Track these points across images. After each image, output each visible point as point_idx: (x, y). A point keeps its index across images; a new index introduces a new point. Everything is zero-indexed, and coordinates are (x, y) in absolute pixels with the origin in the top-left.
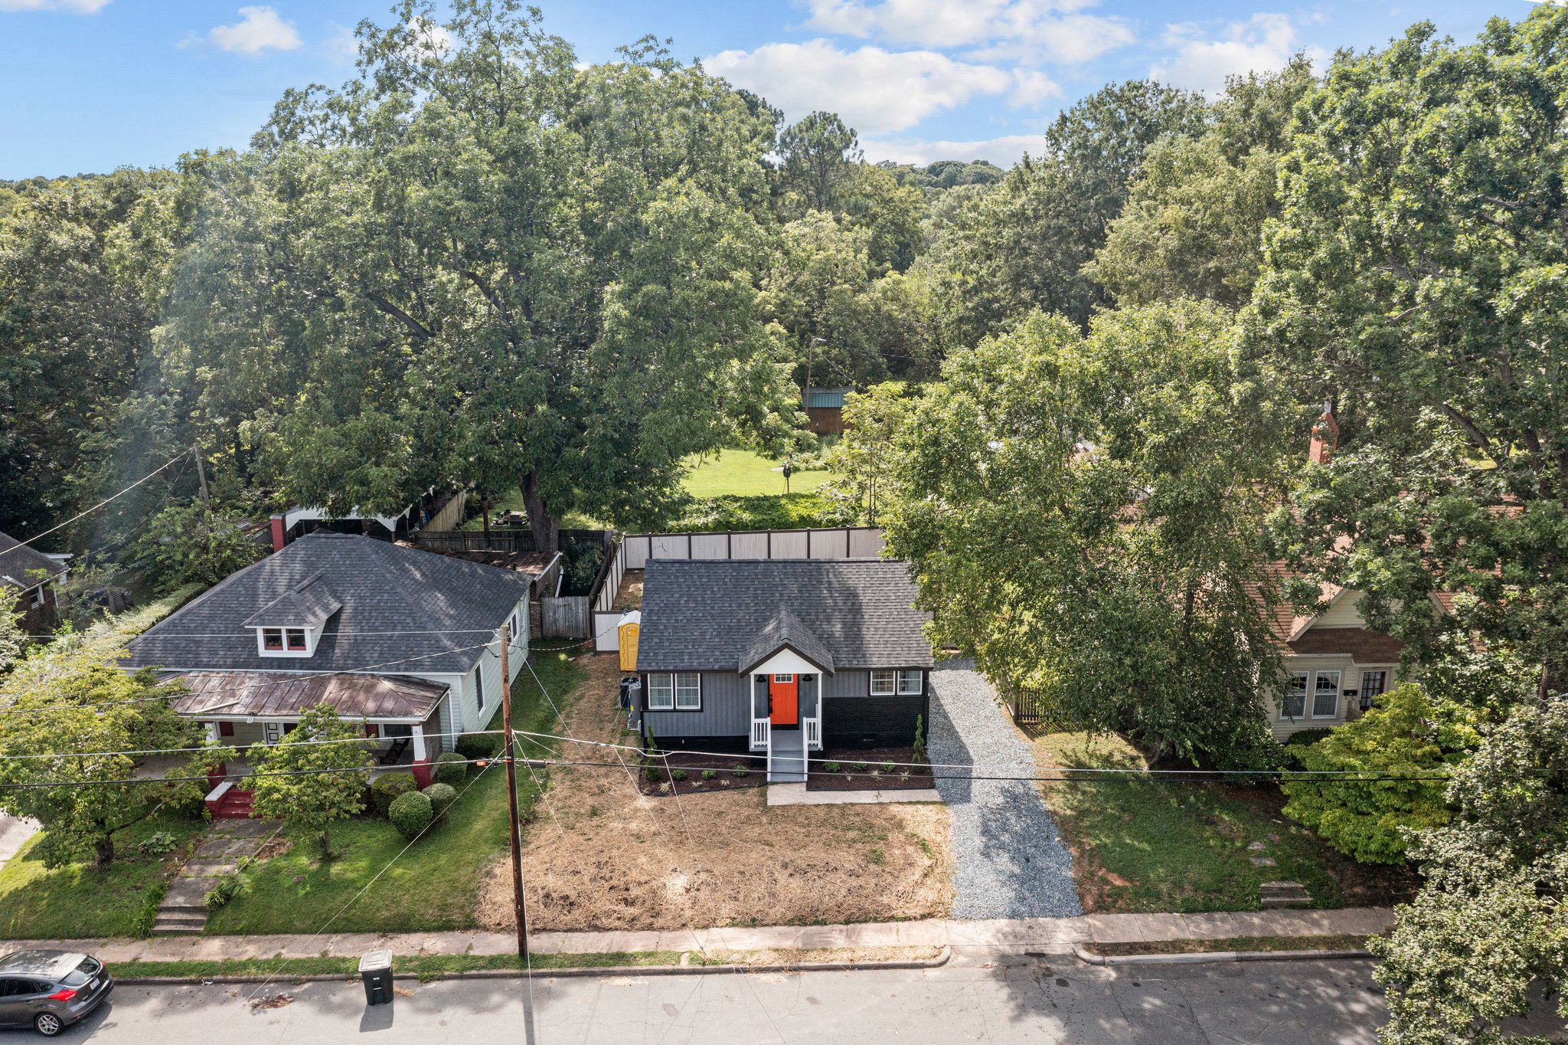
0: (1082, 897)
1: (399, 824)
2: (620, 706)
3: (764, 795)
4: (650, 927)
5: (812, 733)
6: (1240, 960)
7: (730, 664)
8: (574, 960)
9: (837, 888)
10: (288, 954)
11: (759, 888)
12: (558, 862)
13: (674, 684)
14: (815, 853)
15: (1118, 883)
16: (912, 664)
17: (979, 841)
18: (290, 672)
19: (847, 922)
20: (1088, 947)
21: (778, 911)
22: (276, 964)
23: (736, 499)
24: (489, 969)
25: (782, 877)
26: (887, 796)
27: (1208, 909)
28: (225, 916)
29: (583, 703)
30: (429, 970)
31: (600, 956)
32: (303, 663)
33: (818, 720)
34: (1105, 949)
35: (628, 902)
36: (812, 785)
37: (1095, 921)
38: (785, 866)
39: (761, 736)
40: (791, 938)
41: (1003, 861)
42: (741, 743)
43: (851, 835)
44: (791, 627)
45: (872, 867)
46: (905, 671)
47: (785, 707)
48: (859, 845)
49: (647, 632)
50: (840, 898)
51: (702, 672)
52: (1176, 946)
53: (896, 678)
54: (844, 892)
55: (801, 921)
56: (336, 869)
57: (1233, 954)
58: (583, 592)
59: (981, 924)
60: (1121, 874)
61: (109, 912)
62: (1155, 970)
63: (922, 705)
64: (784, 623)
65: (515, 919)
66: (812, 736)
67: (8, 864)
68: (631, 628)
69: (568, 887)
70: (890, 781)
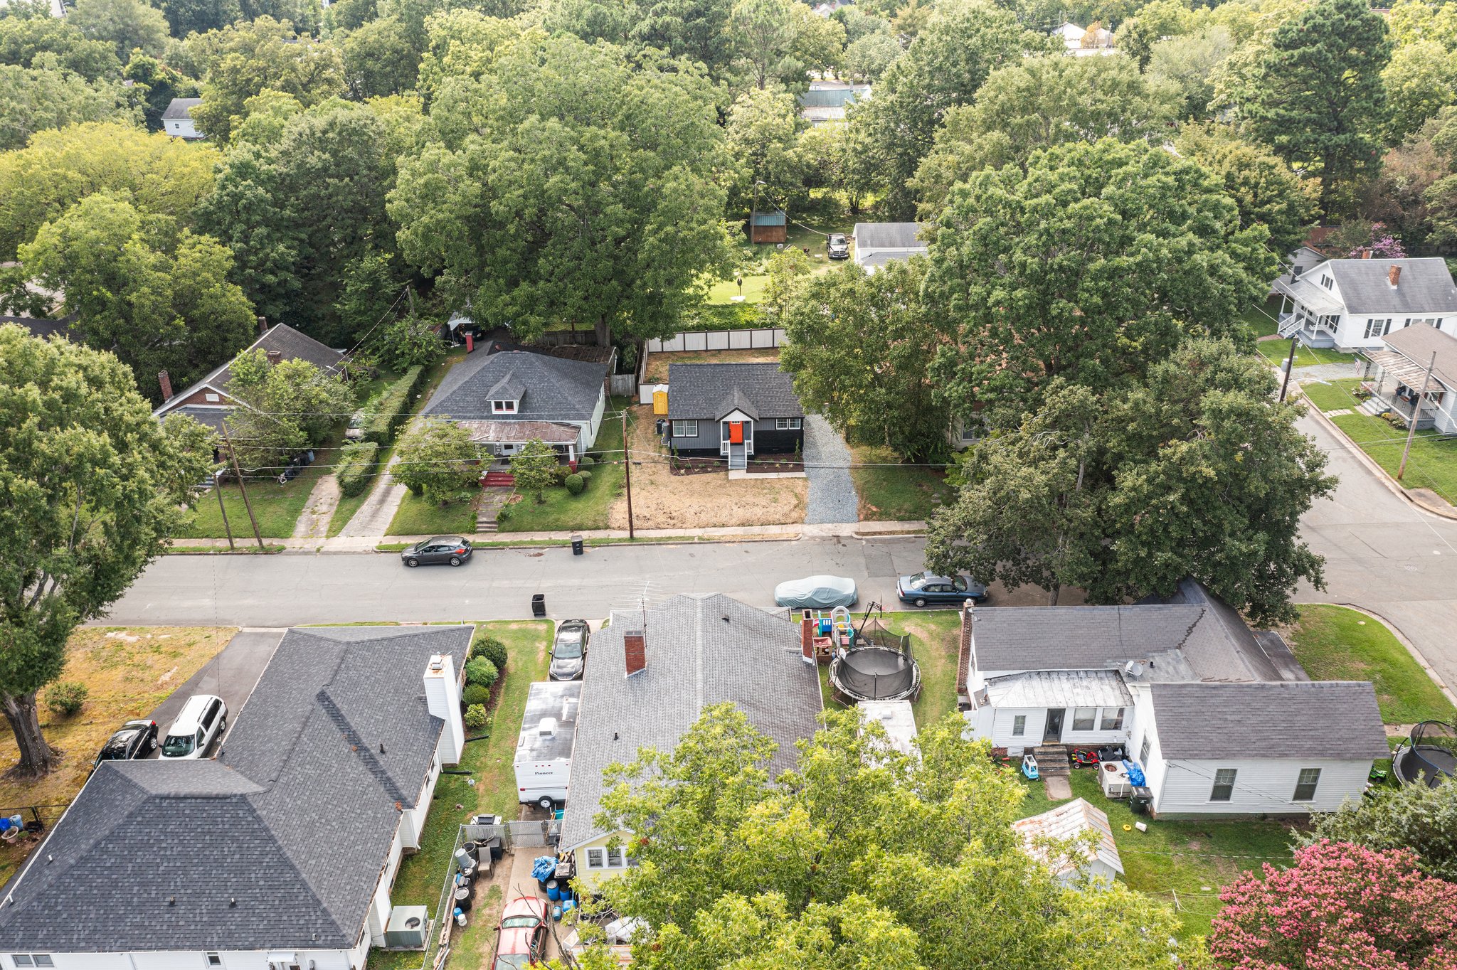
0: (859, 515)
1: (570, 488)
2: (658, 433)
3: (727, 475)
4: (681, 527)
5: (749, 447)
6: (915, 537)
7: (709, 416)
8: (652, 539)
9: (759, 512)
10: (535, 539)
11: (726, 512)
13: (685, 425)
14: (749, 499)
15: (876, 511)
16: (796, 416)
17: (820, 494)
18: (509, 421)
19: (762, 525)
20: (857, 533)
21: (734, 521)
22: (532, 542)
24: (619, 543)
25: (735, 508)
26: (782, 475)
27: (909, 519)
28: (506, 524)
29: (639, 432)
30: (595, 544)
31: (662, 538)
33: (752, 441)
34: (863, 534)
35: (672, 518)
36: (748, 471)
37: (862, 524)
38: (736, 504)
39: (726, 448)
40: (740, 531)
41: (829, 502)
42: (715, 452)
43: (765, 491)
44: (739, 399)
45: (773, 504)
46: (793, 419)
47: (737, 435)
48: (768, 495)
49: (671, 398)
50: (759, 516)
51: (699, 420)
52: (891, 533)
53: (788, 422)
54: (761, 514)
55: (743, 525)
56: (545, 506)
57: (913, 535)
59: (816, 525)
60: (877, 506)
61: (456, 524)
62: (883, 541)
63: (800, 434)
64: (737, 397)
65: (627, 525)
66: (749, 448)
67: (400, 506)
68: (660, 393)
69: (646, 513)
70: (784, 469)
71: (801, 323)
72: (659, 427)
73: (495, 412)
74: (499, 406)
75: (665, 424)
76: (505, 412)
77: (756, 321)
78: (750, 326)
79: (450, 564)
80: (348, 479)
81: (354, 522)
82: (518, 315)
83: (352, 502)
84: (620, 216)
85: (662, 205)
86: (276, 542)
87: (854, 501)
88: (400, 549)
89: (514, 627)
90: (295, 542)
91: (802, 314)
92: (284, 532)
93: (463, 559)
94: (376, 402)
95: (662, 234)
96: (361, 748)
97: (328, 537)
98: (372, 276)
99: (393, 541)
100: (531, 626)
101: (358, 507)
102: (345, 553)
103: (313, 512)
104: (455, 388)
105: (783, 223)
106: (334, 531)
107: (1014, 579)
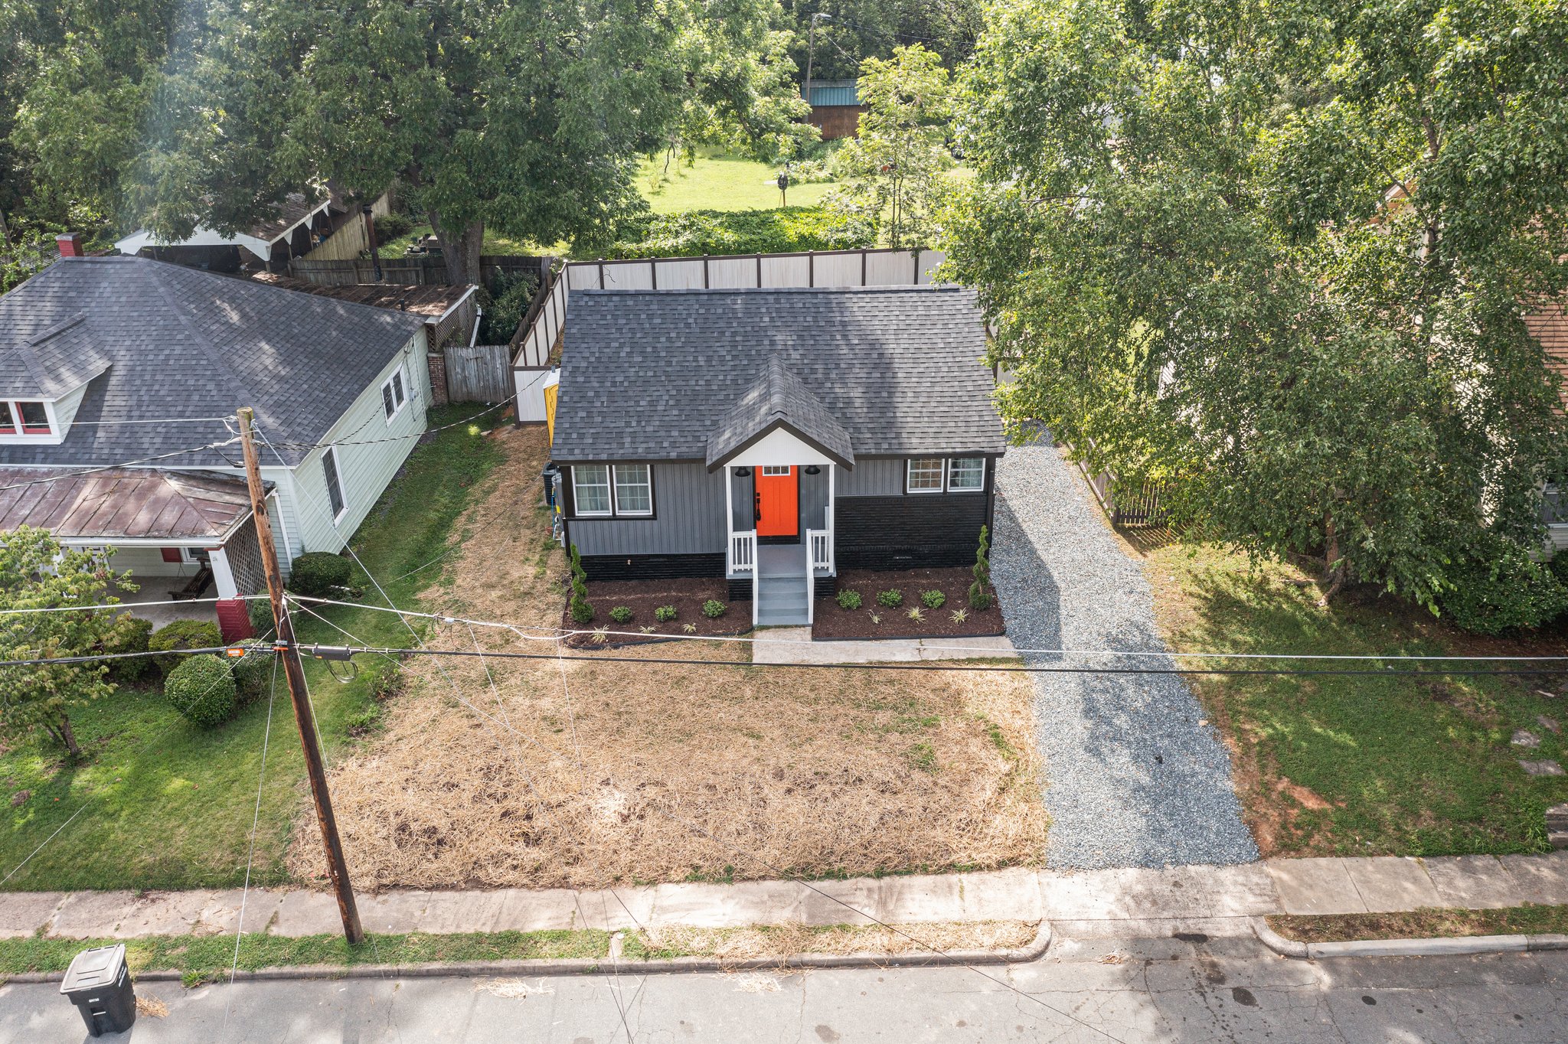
0: (1254, 828)
1: (181, 707)
2: (544, 503)
3: (747, 648)
4: (564, 883)
5: (819, 551)
6: (1532, 949)
7: (693, 450)
8: (435, 946)
11: (739, 815)
12: (426, 766)
13: (610, 480)
14: (827, 752)
15: (1312, 804)
16: (973, 448)
17: (1080, 727)
18: (28, 467)
19: (880, 874)
20: (1278, 923)
21: (769, 853)
23: (715, 215)
24: (297, 965)
25: (774, 793)
29: (493, 500)
30: (200, 965)
31: (478, 938)
32: (47, 453)
33: (829, 533)
34: (1309, 928)
35: (531, 840)
36: (817, 636)
37: (1280, 870)
38: (779, 775)
39: (743, 556)
40: (789, 905)
41: (1122, 761)
42: (713, 564)
43: (883, 717)
44: (787, 393)
45: (918, 776)
46: (960, 457)
47: (779, 511)
48: (894, 737)
49: (568, 392)
50: (867, 834)
51: (653, 463)
52: (1420, 922)
53: (945, 468)
54: (873, 820)
55: (803, 872)
57: (1519, 940)
58: (503, 340)
59: (1096, 878)
63: (986, 502)
66: (820, 556)
72: (548, 484)
75: (559, 478)
76: (19, 437)
77: (821, 233)
78: (809, 246)
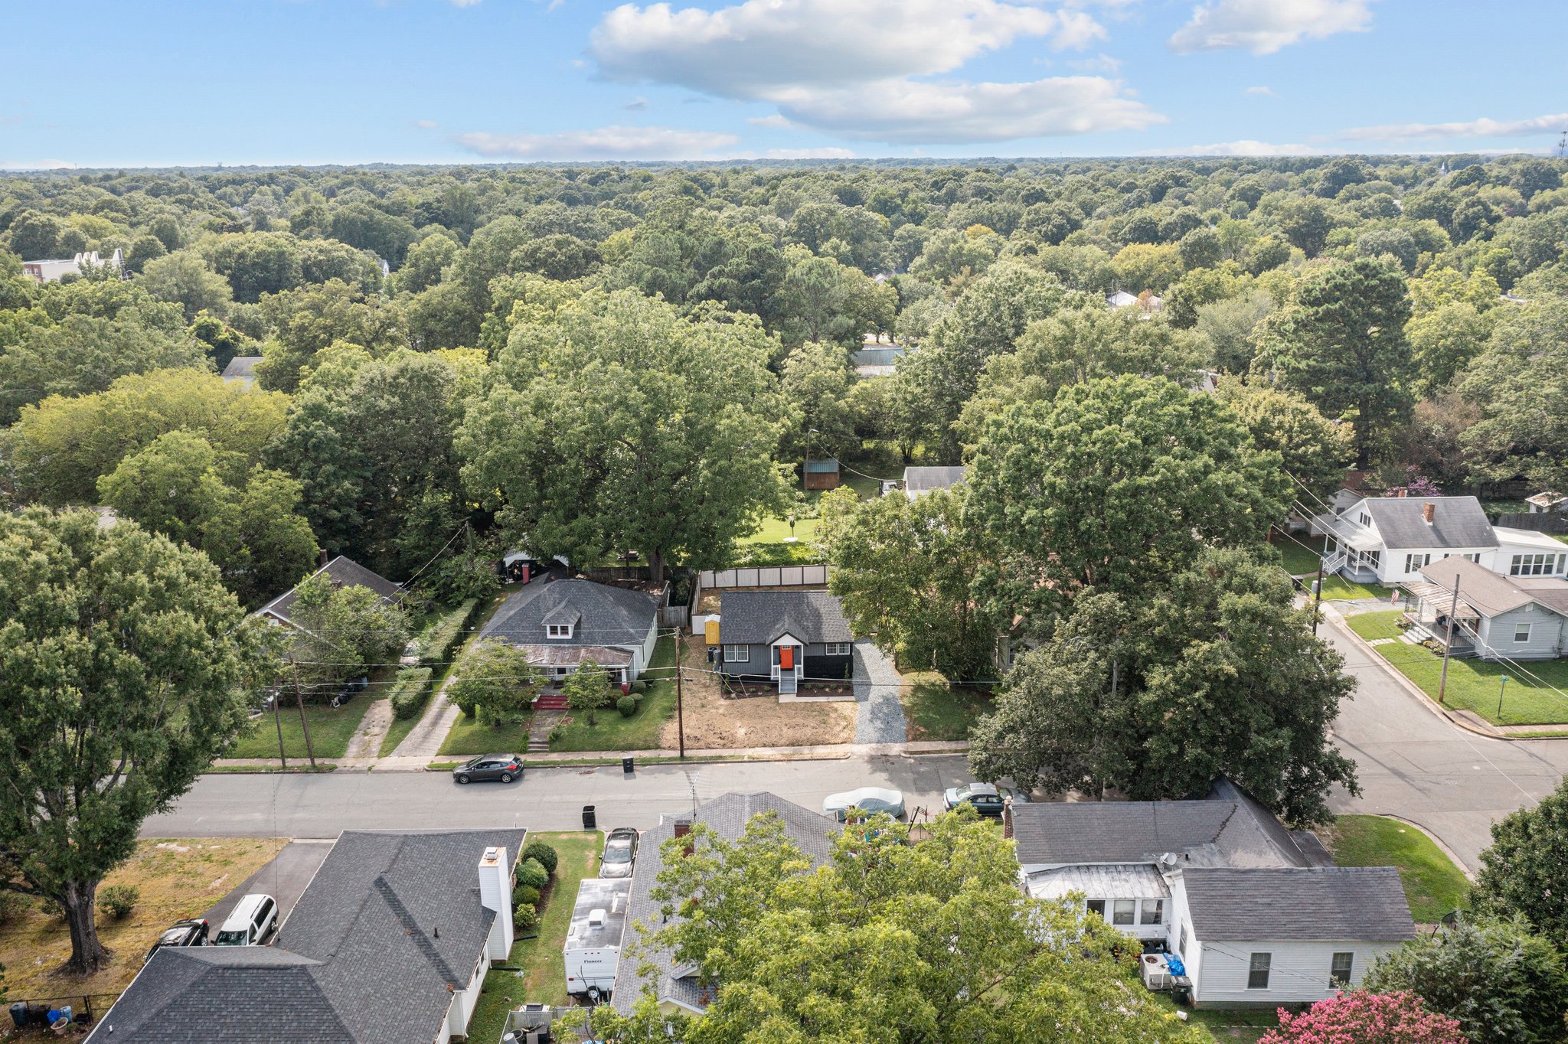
0: (907, 736)
1: (622, 710)
2: (709, 661)
3: (777, 699)
4: (731, 747)
7: (762, 641)
8: (704, 758)
9: (808, 732)
10: (586, 758)
11: (775, 733)
12: (691, 725)
13: (736, 650)
14: (799, 720)
15: (924, 731)
16: (846, 641)
17: (869, 716)
18: (563, 645)
19: (811, 744)
20: (906, 752)
21: (783, 741)
22: (583, 761)
24: (670, 762)
26: (831, 699)
27: (957, 740)
28: (557, 745)
29: (690, 660)
30: (645, 762)
31: (712, 757)
32: (568, 642)
33: (802, 666)
34: (911, 753)
35: (722, 738)
36: (798, 695)
37: (911, 744)
38: (786, 725)
39: (776, 673)
40: (788, 750)
41: (878, 724)
42: (767, 677)
43: (814, 713)
44: (790, 624)
45: (822, 725)
46: (843, 644)
47: (787, 659)
48: (817, 717)
49: (722, 626)
50: (808, 736)
51: (749, 645)
52: (940, 752)
53: (838, 647)
54: (810, 734)
55: (792, 744)
56: (597, 727)
58: (683, 604)
59: (865, 745)
60: (925, 727)
61: (508, 744)
62: (929, 759)
63: (850, 659)
64: (787, 622)
65: (678, 745)
66: (799, 673)
67: (452, 728)
68: (712, 622)
69: (698, 733)
70: (834, 693)
71: (849, 547)
72: (711, 655)
73: (549, 636)
74: (554, 630)
75: (718, 651)
76: (559, 636)
77: (807, 557)
78: (802, 562)
79: (501, 781)
80: (402, 701)
81: (407, 743)
82: (575, 545)
83: (405, 724)
84: (677, 451)
85: (716, 440)
86: (327, 762)
87: (902, 725)
88: (450, 768)
89: (565, 837)
90: (348, 761)
91: (849, 539)
92: (338, 752)
93: (514, 776)
94: (431, 630)
95: (716, 468)
96: (415, 932)
97: (379, 757)
98: (433, 512)
99: (445, 760)
100: (582, 836)
101: (411, 729)
102: (397, 772)
103: (366, 734)
104: (512, 613)
105: (836, 469)
106: (385, 752)
107: (1056, 785)
